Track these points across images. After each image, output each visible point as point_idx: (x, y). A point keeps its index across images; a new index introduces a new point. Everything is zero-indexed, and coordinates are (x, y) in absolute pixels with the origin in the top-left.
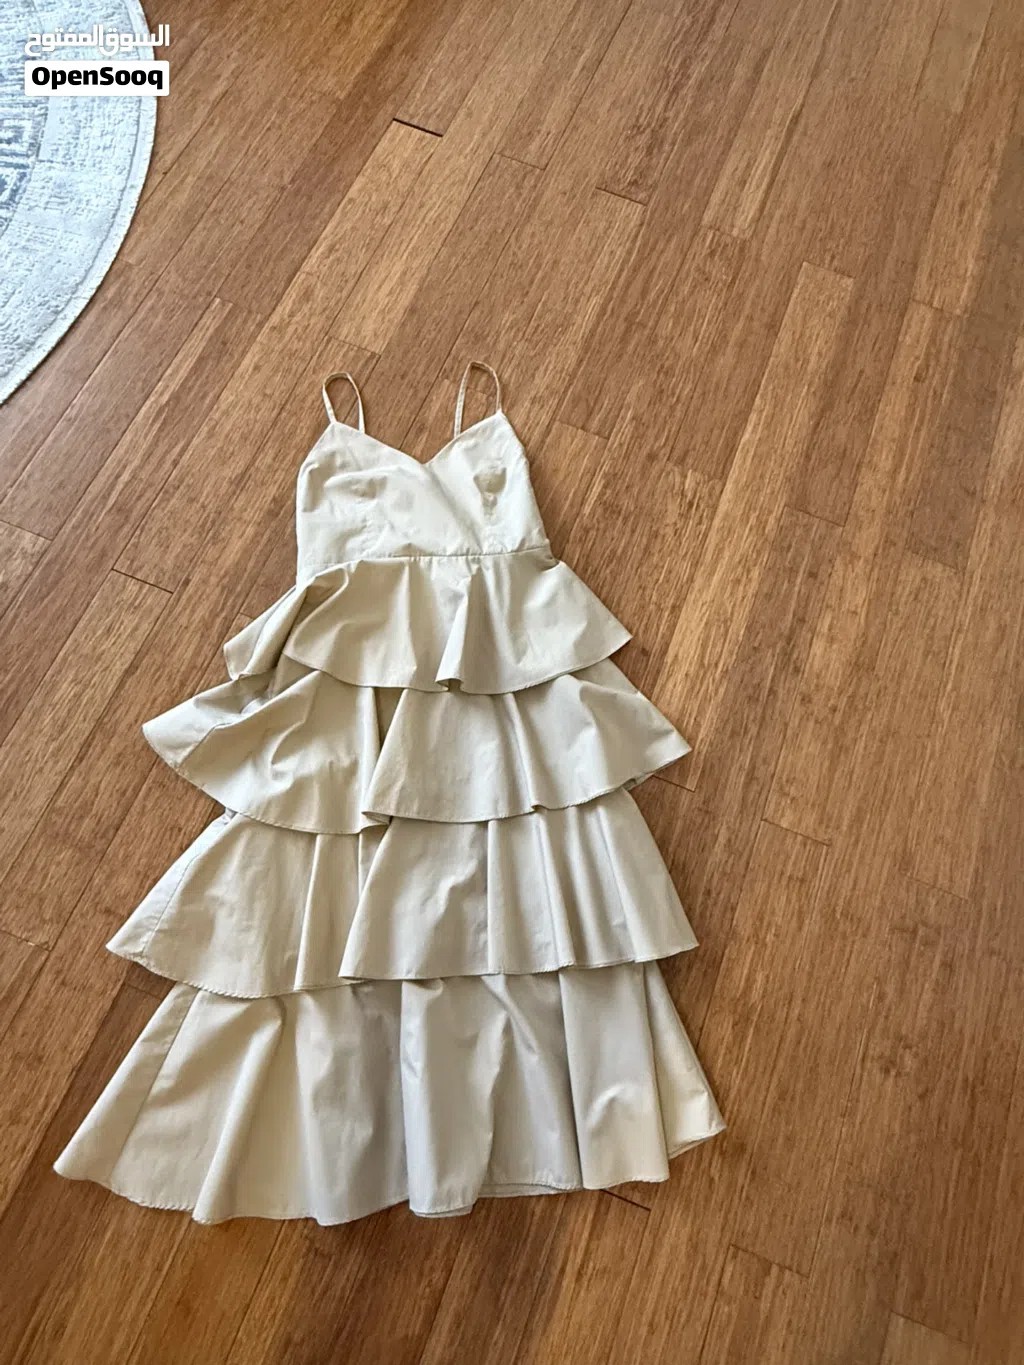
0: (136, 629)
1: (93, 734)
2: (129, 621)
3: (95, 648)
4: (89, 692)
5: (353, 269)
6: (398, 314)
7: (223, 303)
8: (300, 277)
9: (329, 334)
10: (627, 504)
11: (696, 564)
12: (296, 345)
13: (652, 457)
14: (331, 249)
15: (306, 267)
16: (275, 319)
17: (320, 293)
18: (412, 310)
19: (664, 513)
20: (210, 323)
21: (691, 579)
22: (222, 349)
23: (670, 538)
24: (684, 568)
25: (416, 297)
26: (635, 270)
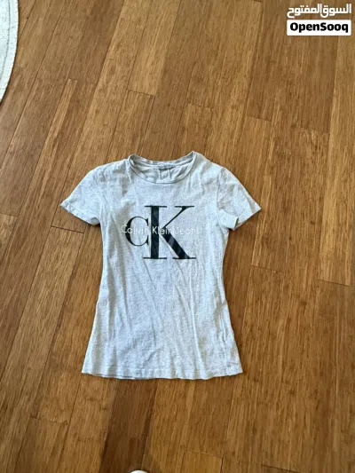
0: (70, 255)
1: (62, 312)
2: (66, 251)
3: (52, 268)
4: (55, 290)
5: (131, 55)
6: (159, 74)
7: (73, 80)
8: (107, 63)
9: (128, 90)
10: (287, 152)
11: (325, 176)
12: (114, 97)
13: (293, 126)
14: (118, 46)
15: (108, 57)
16: (100, 85)
17: (118, 69)
18: (165, 71)
19: (305, 154)
20: (69, 92)
21: (325, 183)
22: (77, 105)
23: (311, 166)
24: (320, 179)
25: (165, 64)
26: (265, 35)
